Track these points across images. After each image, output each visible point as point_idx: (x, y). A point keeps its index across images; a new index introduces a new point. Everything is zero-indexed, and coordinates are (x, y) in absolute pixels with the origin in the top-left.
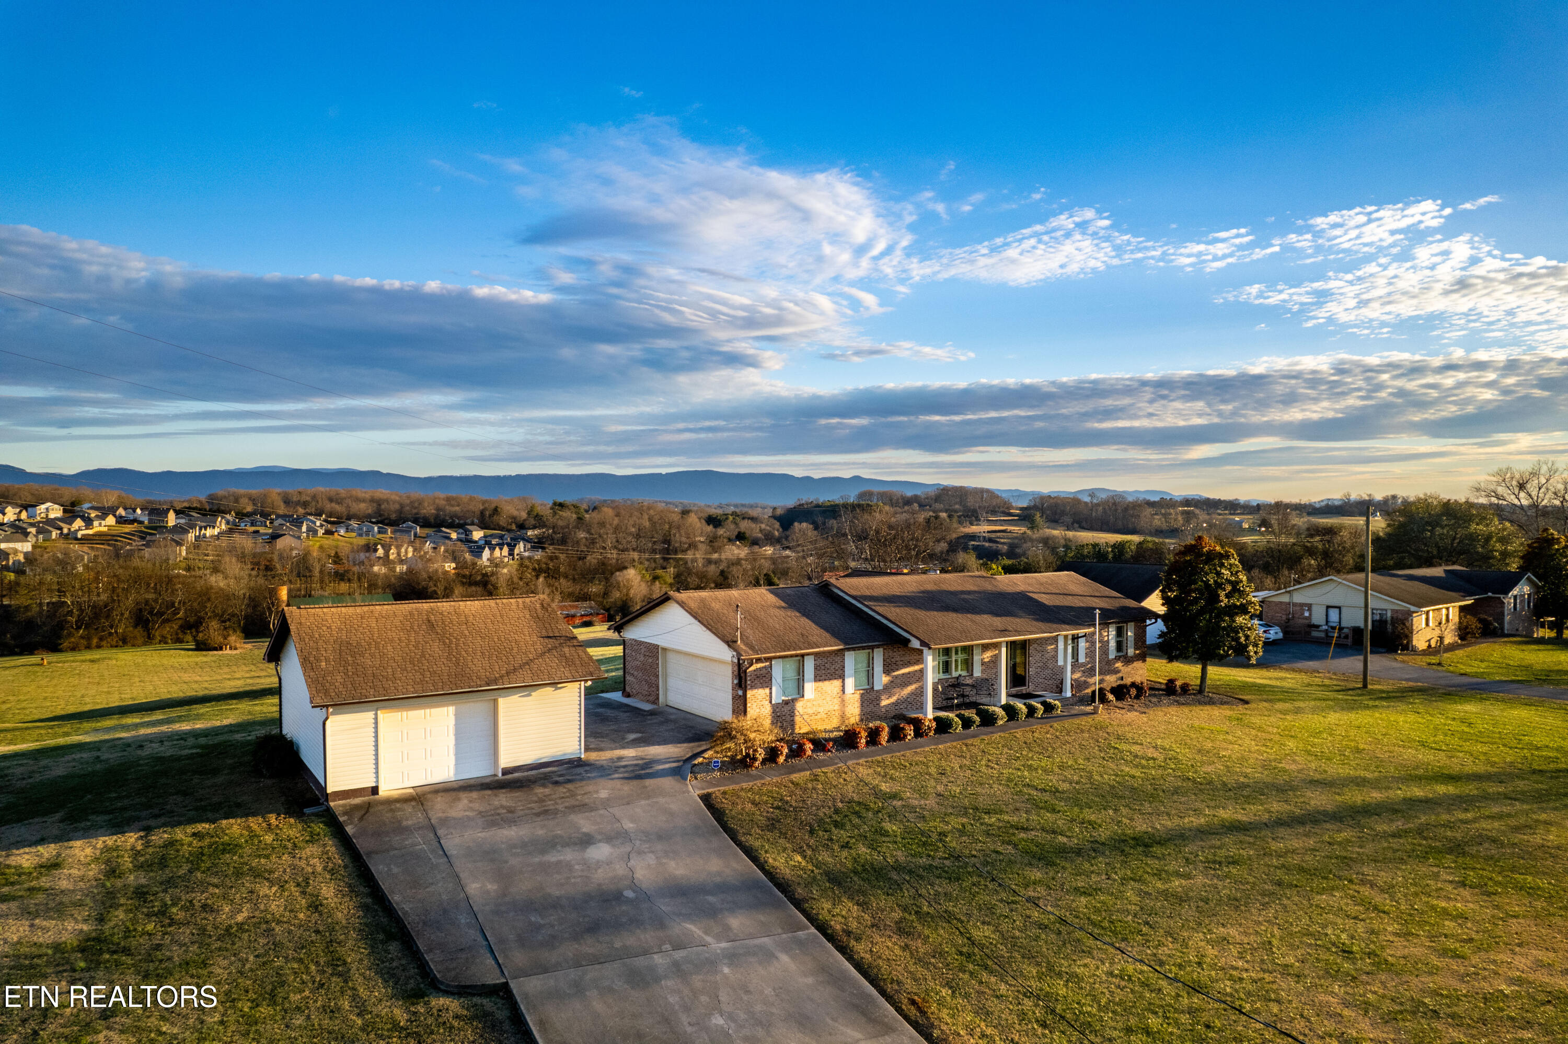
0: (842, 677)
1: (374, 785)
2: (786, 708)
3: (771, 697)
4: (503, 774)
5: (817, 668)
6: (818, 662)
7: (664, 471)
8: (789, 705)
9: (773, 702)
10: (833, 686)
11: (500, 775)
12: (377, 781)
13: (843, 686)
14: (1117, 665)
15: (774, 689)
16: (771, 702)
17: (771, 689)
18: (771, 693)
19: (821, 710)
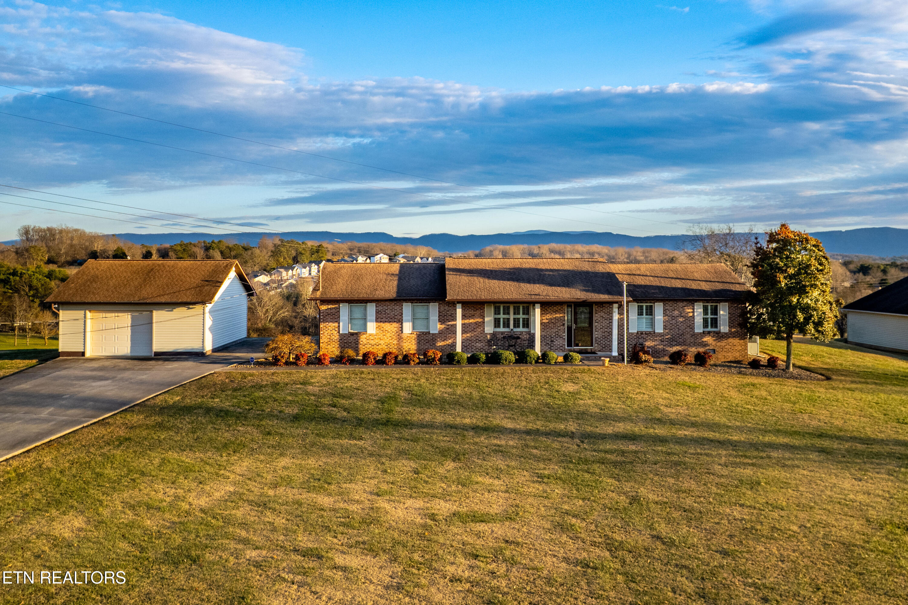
0: (400, 321)
1: (83, 351)
2: (352, 338)
3: (339, 329)
4: (155, 356)
5: (377, 312)
6: (380, 308)
7: (843, 229)
8: (355, 336)
9: (341, 333)
10: (392, 327)
11: (153, 355)
12: (84, 349)
13: (402, 327)
14: (705, 339)
15: (341, 324)
16: (339, 332)
17: (339, 323)
18: (339, 326)
19: (382, 342)
